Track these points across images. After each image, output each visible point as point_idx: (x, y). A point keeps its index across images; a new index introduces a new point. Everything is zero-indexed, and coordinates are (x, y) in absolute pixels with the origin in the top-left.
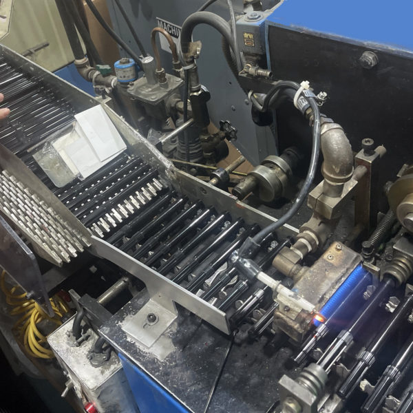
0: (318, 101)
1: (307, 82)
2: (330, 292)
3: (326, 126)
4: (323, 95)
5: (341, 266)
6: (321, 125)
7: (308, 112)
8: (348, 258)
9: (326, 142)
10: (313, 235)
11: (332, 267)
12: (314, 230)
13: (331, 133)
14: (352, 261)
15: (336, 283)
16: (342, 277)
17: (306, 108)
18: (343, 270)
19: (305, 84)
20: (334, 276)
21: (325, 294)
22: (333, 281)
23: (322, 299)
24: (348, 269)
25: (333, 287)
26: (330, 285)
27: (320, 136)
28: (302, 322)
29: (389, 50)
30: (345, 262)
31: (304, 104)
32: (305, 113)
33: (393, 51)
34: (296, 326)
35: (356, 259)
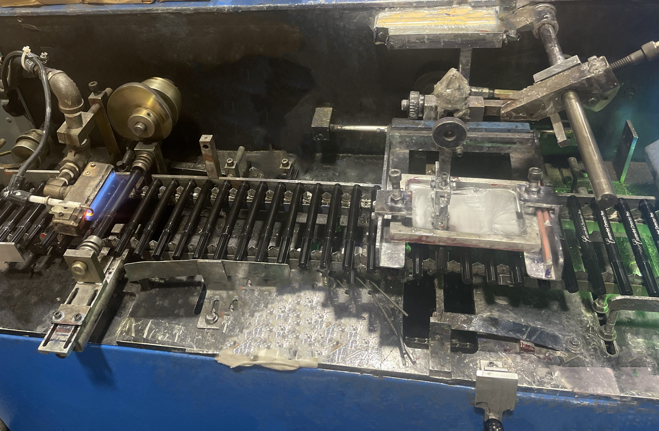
0: (42, 60)
1: (28, 47)
2: (93, 194)
3: (50, 73)
4: (44, 55)
5: (98, 176)
6: (47, 74)
7: (35, 69)
8: (101, 169)
9: (55, 85)
10: (72, 165)
11: (91, 178)
12: (71, 160)
13: (56, 77)
14: (105, 170)
15: (97, 187)
16: (100, 182)
17: (33, 66)
18: (100, 178)
19: (26, 49)
20: (94, 183)
21: (89, 196)
22: (94, 187)
23: (88, 200)
24: (103, 176)
25: (94, 190)
26: (92, 189)
27: (48, 81)
28: (75, 219)
29: (87, 12)
30: (100, 172)
31: (31, 65)
32: (34, 71)
33: (89, 12)
34: (72, 223)
35: (108, 168)
